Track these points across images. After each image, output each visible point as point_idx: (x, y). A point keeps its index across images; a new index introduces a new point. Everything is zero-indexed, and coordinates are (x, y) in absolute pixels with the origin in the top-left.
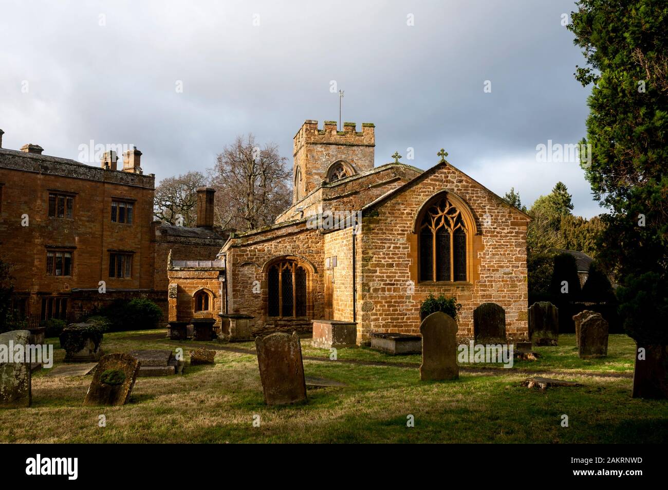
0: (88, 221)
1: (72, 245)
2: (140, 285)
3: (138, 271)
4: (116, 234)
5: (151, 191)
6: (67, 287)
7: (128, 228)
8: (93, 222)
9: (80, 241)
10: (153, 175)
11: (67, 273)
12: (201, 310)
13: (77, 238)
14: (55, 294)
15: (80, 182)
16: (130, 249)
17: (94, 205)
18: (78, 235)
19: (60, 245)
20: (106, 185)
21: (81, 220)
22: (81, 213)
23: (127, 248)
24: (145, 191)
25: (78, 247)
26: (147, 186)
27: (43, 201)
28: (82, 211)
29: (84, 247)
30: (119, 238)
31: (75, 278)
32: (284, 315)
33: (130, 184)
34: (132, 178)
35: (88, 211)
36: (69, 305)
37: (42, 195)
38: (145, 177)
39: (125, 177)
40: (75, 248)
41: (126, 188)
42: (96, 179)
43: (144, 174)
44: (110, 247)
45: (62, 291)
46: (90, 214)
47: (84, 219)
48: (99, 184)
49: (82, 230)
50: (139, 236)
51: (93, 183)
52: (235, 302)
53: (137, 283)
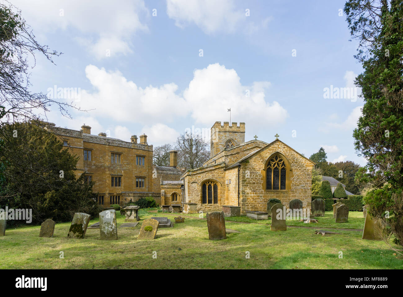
0: (127, 165)
1: (121, 174)
2: (148, 191)
3: (148, 185)
4: (138, 170)
5: (151, 152)
6: (120, 191)
7: (143, 168)
8: (129, 165)
9: (124, 173)
10: (152, 145)
11: (119, 186)
12: (174, 200)
13: (123, 172)
14: (115, 194)
15: (123, 149)
16: (144, 176)
17: (129, 158)
18: (124, 170)
19: (116, 174)
20: (133, 150)
21: (124, 164)
22: (124, 161)
23: (143, 175)
24: (149, 152)
25: (123, 175)
26: (150, 150)
27: (109, 156)
28: (125, 160)
29: (126, 175)
30: (139, 171)
31: (123, 188)
32: (209, 203)
33: (143, 149)
34: (144, 146)
35: (127, 160)
36: (120, 198)
37: (108, 154)
38: (149, 146)
39: (141, 146)
40: (122, 175)
41: (142, 151)
42: (130, 147)
43: (148, 145)
44: (136, 175)
45: (118, 193)
46: (127, 161)
47: (125, 163)
48: (131, 149)
49: (125, 168)
50: (147, 170)
51: (128, 149)
53: (147, 190)
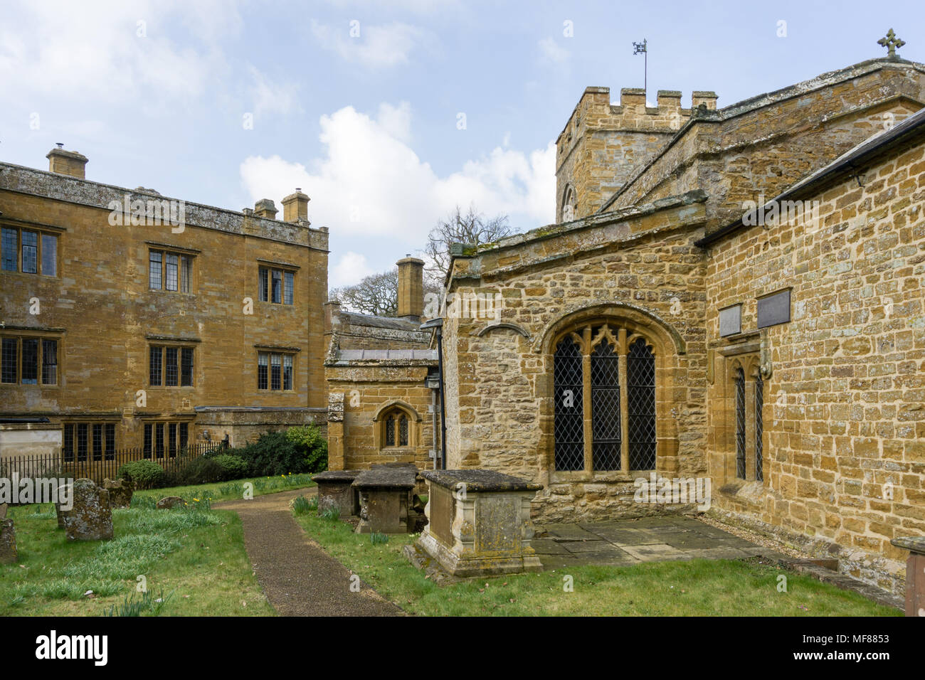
0: (220, 299)
1: (192, 336)
2: (309, 402)
3: (306, 379)
4: (267, 320)
5: (322, 255)
6: (187, 405)
7: (286, 312)
8: (228, 300)
9: (207, 330)
10: (326, 229)
11: (187, 381)
12: (392, 444)
13: (201, 326)
14: (165, 416)
15: (203, 234)
16: (292, 345)
17: (229, 273)
18: (205, 320)
19: (171, 335)
20: (247, 240)
21: (206, 296)
22: (207, 284)
23: (286, 343)
24: (313, 254)
25: (203, 339)
26: (317, 246)
27: (140, 262)
28: (209, 281)
29: (214, 340)
30: (272, 327)
31: (200, 390)
33: (288, 239)
34: (292, 231)
35: (219, 282)
36: (190, 432)
37: (136, 251)
38: (313, 231)
39: (279, 229)
40: (198, 341)
41: (282, 247)
42: (231, 229)
43: (311, 227)
44: (258, 341)
45: (178, 411)
46: (222, 286)
47: (209, 293)
48: (236, 239)
49: (208, 313)
50: (305, 323)
51: (227, 237)
52: (466, 434)
53: (303, 399)
